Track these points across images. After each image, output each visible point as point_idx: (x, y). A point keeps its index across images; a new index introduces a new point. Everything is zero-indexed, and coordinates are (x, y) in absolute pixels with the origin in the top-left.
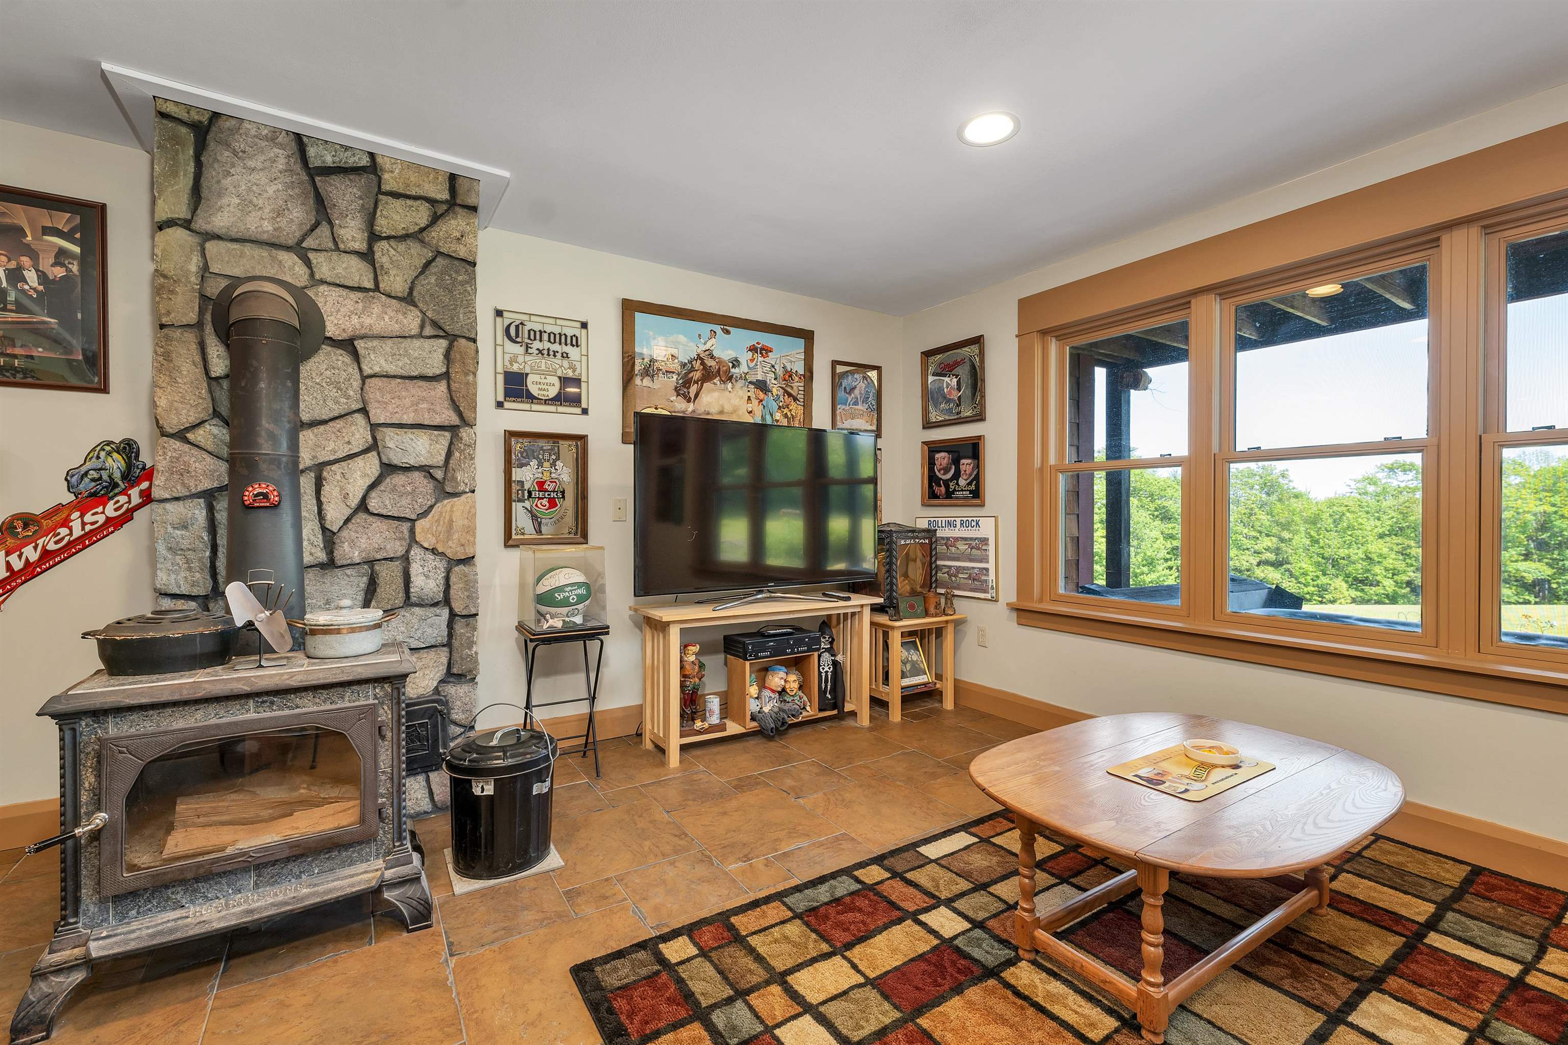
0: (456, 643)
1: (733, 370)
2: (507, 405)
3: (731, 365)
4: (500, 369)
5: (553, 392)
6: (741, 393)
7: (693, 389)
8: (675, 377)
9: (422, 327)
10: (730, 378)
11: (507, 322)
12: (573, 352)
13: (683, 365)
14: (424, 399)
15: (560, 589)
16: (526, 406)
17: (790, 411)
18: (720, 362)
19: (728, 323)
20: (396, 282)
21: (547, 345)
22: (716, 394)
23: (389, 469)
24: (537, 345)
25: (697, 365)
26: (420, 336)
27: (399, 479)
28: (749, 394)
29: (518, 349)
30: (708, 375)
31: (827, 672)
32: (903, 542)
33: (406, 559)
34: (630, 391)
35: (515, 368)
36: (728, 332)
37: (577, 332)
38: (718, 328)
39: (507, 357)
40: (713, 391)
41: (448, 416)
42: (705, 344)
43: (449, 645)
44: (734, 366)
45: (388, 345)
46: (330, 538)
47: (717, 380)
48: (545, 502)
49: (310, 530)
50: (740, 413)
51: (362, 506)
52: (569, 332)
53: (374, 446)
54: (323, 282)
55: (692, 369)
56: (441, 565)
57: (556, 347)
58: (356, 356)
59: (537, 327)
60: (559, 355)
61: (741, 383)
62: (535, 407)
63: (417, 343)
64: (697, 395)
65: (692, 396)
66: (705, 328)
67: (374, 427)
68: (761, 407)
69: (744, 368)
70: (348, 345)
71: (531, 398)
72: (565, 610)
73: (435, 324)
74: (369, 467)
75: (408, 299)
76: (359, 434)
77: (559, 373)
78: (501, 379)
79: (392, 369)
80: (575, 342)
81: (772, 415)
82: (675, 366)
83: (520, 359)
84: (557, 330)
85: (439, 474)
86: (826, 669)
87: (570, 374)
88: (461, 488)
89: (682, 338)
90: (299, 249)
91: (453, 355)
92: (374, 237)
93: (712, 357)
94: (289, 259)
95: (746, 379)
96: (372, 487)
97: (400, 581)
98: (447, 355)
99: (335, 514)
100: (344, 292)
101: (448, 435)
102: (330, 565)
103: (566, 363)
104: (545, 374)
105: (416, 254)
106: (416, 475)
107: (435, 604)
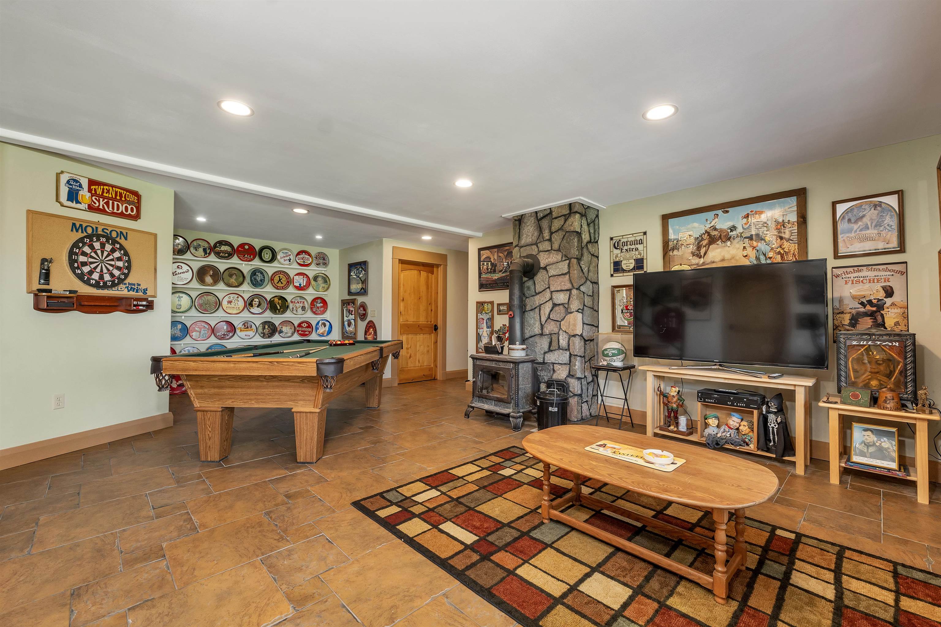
0: (571, 364)
1: (731, 233)
2: (615, 275)
3: (729, 231)
4: (612, 262)
5: (632, 266)
6: (737, 246)
7: (703, 251)
8: (691, 246)
9: (562, 258)
10: (729, 239)
11: (614, 241)
12: (640, 247)
13: (696, 239)
14: (562, 281)
15: (606, 350)
16: (621, 274)
17: (783, 249)
18: (721, 231)
19: (725, 207)
20: (556, 246)
21: (629, 247)
22: (719, 250)
23: (555, 305)
24: (626, 248)
25: (706, 237)
26: (562, 261)
27: (557, 308)
28: (744, 245)
29: (618, 251)
30: (712, 240)
31: (773, 428)
32: (855, 343)
33: (558, 334)
34: (667, 259)
35: (617, 259)
36: (727, 212)
37: (642, 237)
38: (720, 212)
39: (614, 256)
40: (716, 248)
41: (569, 286)
42: (710, 223)
43: (569, 364)
44: (732, 231)
45: (554, 266)
46: (542, 326)
47: (719, 242)
48: (628, 314)
49: (538, 325)
50: (737, 258)
51: (549, 317)
52: (638, 238)
53: (551, 299)
54: (541, 251)
55: (703, 239)
56: (567, 337)
57: (633, 247)
58: (547, 271)
59: (625, 240)
60: (634, 250)
61: (737, 240)
62: (625, 274)
63: (561, 263)
64: (705, 254)
65: (702, 254)
66: (711, 214)
67: (552, 292)
68: (755, 251)
69: (740, 230)
70: (545, 268)
71: (624, 271)
72: (608, 359)
73: (566, 256)
74: (549, 305)
75: (559, 250)
76: (547, 295)
77: (634, 258)
78: (612, 265)
79: (555, 273)
80: (641, 242)
81: (765, 255)
82: (692, 240)
83: (619, 255)
84: (633, 239)
85: (566, 306)
86: (773, 425)
87: (639, 257)
88: (572, 310)
89: (696, 225)
90: (536, 244)
91: (571, 265)
92: (551, 233)
93: (715, 229)
94: (534, 247)
95: (741, 236)
96: (551, 311)
97: (557, 341)
98: (569, 265)
99: (543, 319)
100: (544, 253)
101: (568, 292)
102: (542, 335)
103: (637, 253)
104: (628, 259)
105: (561, 234)
106: (561, 306)
107: (566, 350)
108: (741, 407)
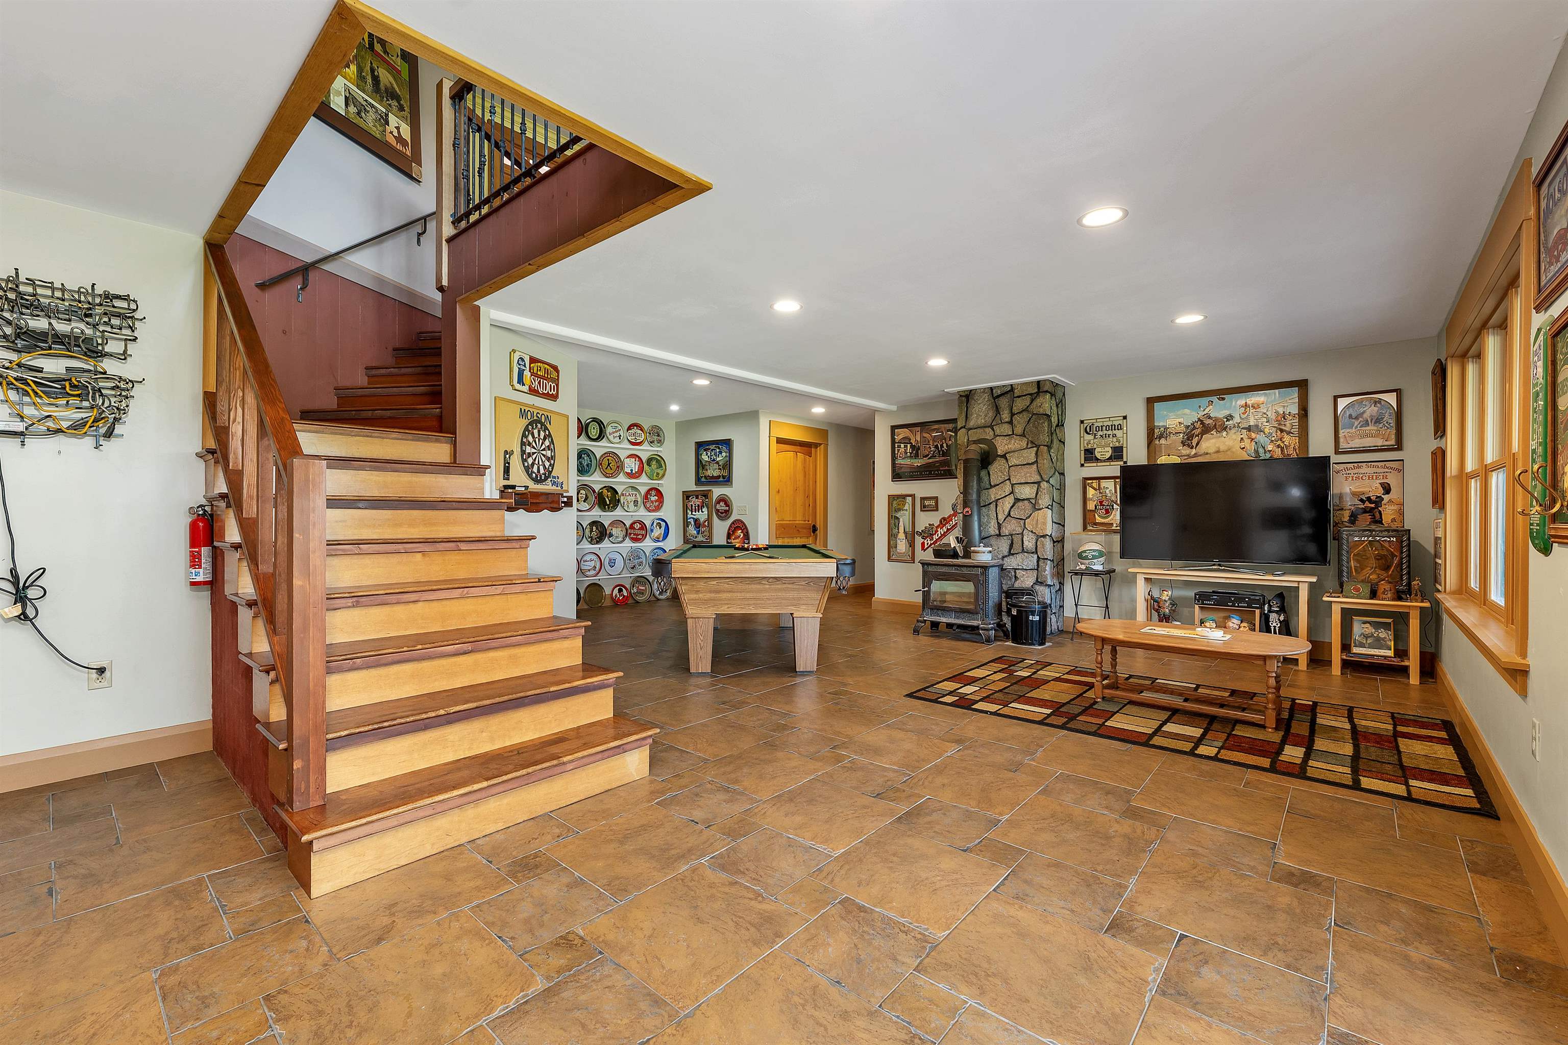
0: (1039, 569)
1: (1228, 423)
2: (1085, 465)
3: (1225, 420)
4: (1082, 449)
5: (1108, 455)
6: (1234, 437)
7: (1195, 440)
8: (1182, 435)
9: (1027, 444)
10: (1225, 429)
11: (1085, 425)
12: (1119, 433)
13: (1187, 427)
14: (1028, 472)
15: (1085, 552)
16: (1095, 464)
17: (1283, 442)
18: (1216, 419)
19: (1222, 393)
20: (1019, 430)
21: (1105, 432)
22: (1213, 441)
23: (1017, 500)
24: (1100, 433)
25: (1198, 425)
26: (1027, 448)
27: (1020, 504)
28: (1242, 436)
29: (1091, 437)
30: (1206, 430)
31: (1275, 627)
32: (1356, 539)
33: (1022, 534)
34: (1151, 448)
35: (1089, 447)
36: (1223, 399)
37: (1121, 422)
38: (1215, 399)
39: (1086, 442)
40: (1211, 439)
41: (1037, 478)
42: (1204, 410)
43: (1037, 570)
44: (1228, 420)
45: (1016, 454)
46: (999, 526)
47: (1214, 432)
48: (1103, 511)
49: (993, 523)
50: (1234, 450)
51: (1009, 515)
52: (1116, 423)
53: (1012, 493)
54: (998, 436)
55: (1195, 428)
56: (1034, 538)
57: (1110, 432)
58: (1006, 459)
59: (1100, 424)
60: (1111, 436)
61: (1233, 431)
62: (1099, 464)
63: (1026, 451)
64: (1197, 444)
65: (1194, 444)
66: (1204, 401)
67: (1013, 485)
68: (1253, 443)
69: (1237, 419)
70: (1004, 456)
71: (1097, 460)
72: (1087, 562)
73: (1032, 442)
74: (1010, 500)
75: (1023, 435)
76: (1008, 488)
77: (1111, 445)
78: (1083, 452)
79: (1017, 463)
80: (1120, 427)
81: (1264, 448)
82: (1183, 428)
83: (1092, 442)
84: (1110, 423)
85: (1033, 501)
86: (1274, 624)
87: (1117, 445)
88: (1041, 507)
89: (1187, 411)
90: (991, 427)
91: (1039, 453)
92: (1012, 415)
93: (1210, 418)
94: (989, 430)
95: (1239, 427)
96: (1012, 507)
97: (1021, 543)
98: (1036, 454)
99: (1001, 517)
100: (1003, 438)
101: (1036, 485)
102: (999, 535)
103: (1115, 440)
104: (1104, 447)
105: (1026, 416)
106: (1026, 502)
107: (1033, 553)
108: (1241, 607)
